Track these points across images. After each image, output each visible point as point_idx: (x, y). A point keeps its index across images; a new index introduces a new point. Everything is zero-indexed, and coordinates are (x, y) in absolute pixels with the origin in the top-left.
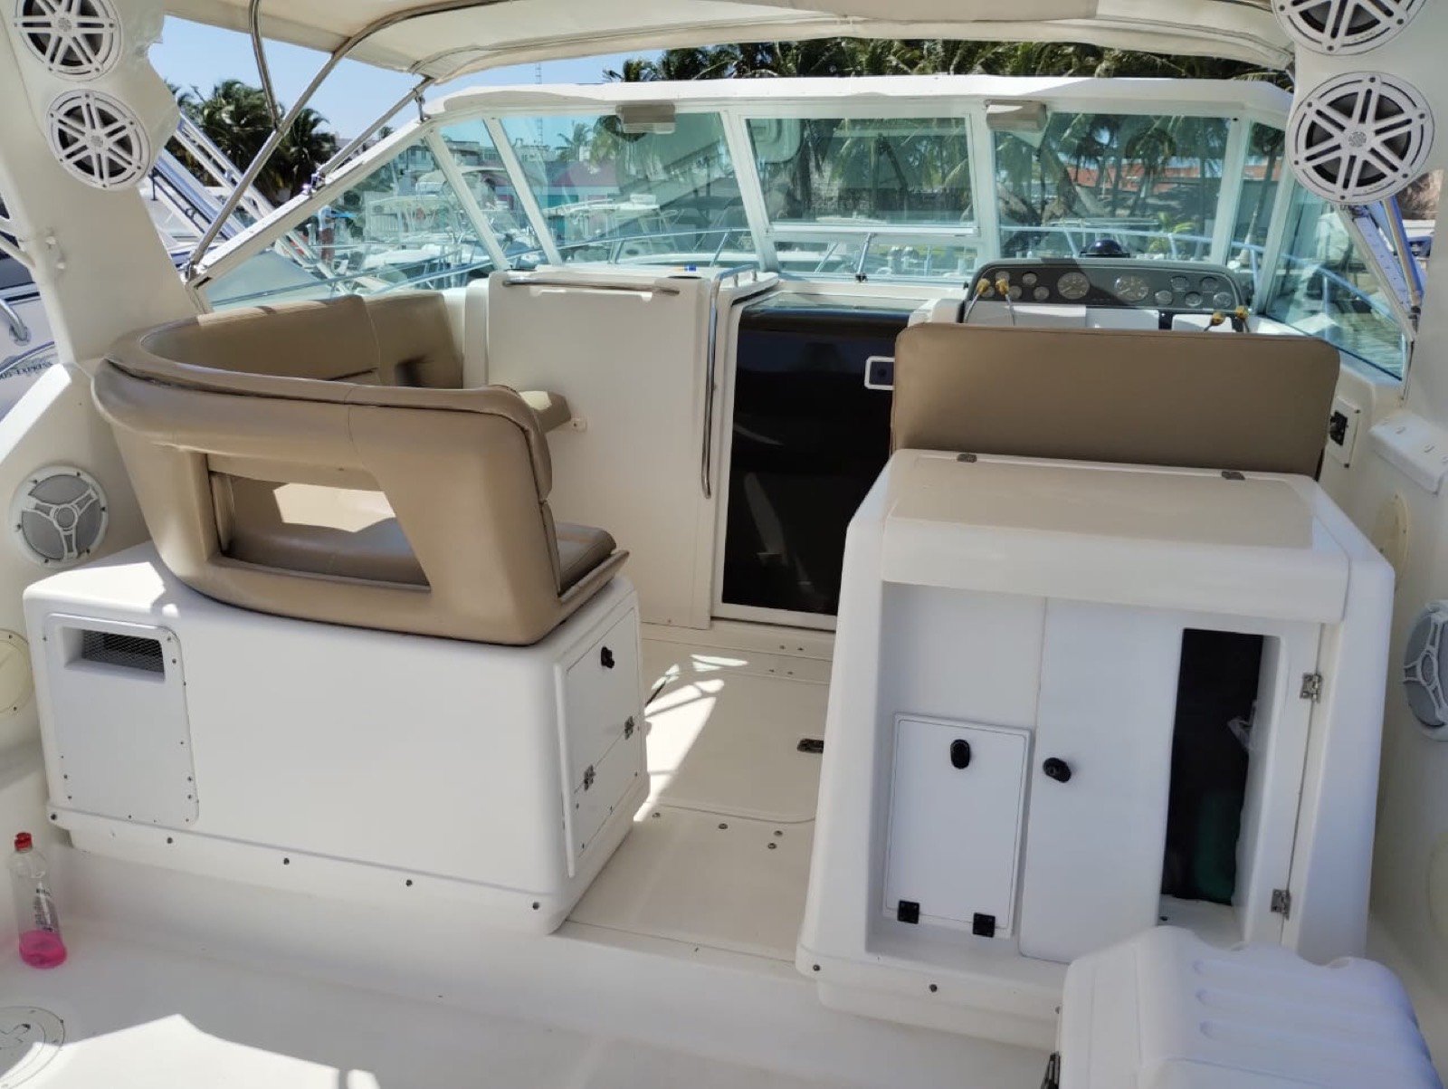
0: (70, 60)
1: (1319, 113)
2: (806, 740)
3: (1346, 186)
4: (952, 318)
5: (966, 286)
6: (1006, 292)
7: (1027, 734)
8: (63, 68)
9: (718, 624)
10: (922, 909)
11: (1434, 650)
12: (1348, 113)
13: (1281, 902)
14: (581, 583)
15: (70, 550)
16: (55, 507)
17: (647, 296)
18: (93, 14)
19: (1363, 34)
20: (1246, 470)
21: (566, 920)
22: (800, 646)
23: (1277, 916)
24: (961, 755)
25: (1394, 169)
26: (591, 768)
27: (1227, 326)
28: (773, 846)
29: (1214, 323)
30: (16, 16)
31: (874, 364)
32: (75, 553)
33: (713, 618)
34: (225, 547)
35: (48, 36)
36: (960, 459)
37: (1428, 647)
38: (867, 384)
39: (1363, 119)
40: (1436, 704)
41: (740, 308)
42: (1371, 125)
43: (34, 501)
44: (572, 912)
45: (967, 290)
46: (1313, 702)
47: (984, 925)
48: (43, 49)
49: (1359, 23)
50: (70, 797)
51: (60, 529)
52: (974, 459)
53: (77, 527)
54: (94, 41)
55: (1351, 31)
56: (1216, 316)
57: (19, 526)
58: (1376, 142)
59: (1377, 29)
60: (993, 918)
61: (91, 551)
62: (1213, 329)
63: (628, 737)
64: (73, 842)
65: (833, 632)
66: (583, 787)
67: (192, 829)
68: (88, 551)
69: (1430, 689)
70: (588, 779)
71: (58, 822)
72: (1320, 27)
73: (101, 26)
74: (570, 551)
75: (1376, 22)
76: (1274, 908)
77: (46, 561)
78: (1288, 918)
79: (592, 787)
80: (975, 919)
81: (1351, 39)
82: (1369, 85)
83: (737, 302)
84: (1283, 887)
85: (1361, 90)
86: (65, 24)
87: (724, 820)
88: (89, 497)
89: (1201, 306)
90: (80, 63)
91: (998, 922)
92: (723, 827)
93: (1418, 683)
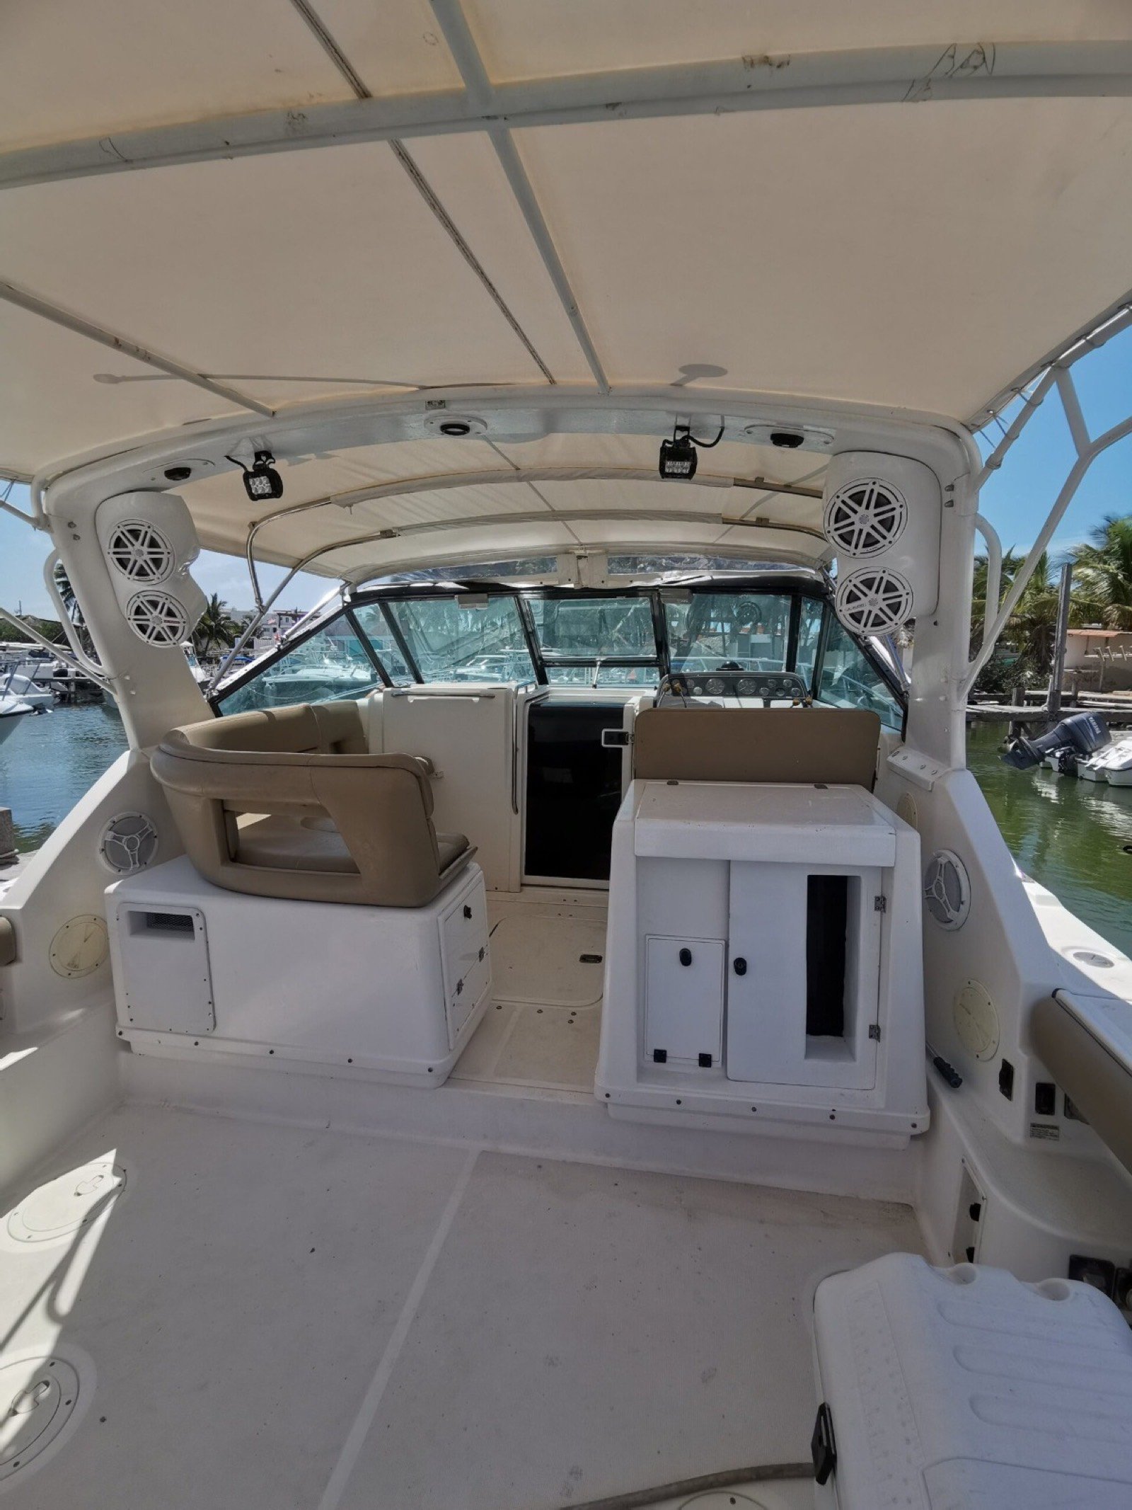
0: (142, 573)
1: (855, 586)
2: (585, 955)
3: (865, 625)
4: (651, 706)
5: (656, 688)
6: (680, 690)
7: (724, 942)
8: (137, 578)
9: (526, 889)
10: (668, 1054)
11: (942, 879)
12: (870, 588)
13: (875, 1032)
14: (452, 867)
15: (134, 863)
16: (125, 837)
17: (476, 699)
18: (157, 546)
19: (871, 548)
20: (827, 783)
21: (449, 1078)
22: (575, 899)
23: (873, 1041)
24: (686, 958)
25: (891, 619)
26: (461, 981)
27: (800, 706)
28: (571, 1022)
29: (795, 704)
30: (110, 548)
31: (606, 733)
32: (138, 865)
33: (523, 885)
34: (233, 856)
35: (129, 559)
36: (668, 784)
37: (938, 877)
38: (603, 745)
39: (877, 592)
40: (947, 910)
41: (529, 704)
42: (881, 595)
43: (112, 834)
44: (452, 1072)
45: (656, 691)
46: (881, 912)
47: (705, 1060)
48: (125, 567)
49: (868, 542)
50: (131, 1020)
51: (129, 851)
52: (677, 784)
53: (139, 848)
54: (157, 562)
55: (865, 546)
56: (796, 701)
57: (103, 850)
58: (883, 605)
59: (878, 546)
60: (710, 1055)
61: (148, 863)
62: (795, 707)
63: (480, 960)
64: (133, 1050)
65: (608, 890)
66: (457, 993)
67: (212, 1035)
68: (145, 863)
69: (942, 901)
70: (460, 987)
71: (124, 1037)
72: (849, 543)
73: (162, 553)
74: (445, 848)
75: (878, 542)
76: (871, 1036)
77: (119, 871)
78: (879, 1041)
79: (462, 993)
80: (700, 1057)
81: (865, 550)
82: (881, 574)
83: (528, 701)
84: (874, 1023)
85: (878, 576)
86: (140, 553)
87: (540, 1007)
88: (147, 830)
89: (784, 696)
90: (148, 575)
91: (714, 1058)
92: (540, 1011)
93: (934, 898)
